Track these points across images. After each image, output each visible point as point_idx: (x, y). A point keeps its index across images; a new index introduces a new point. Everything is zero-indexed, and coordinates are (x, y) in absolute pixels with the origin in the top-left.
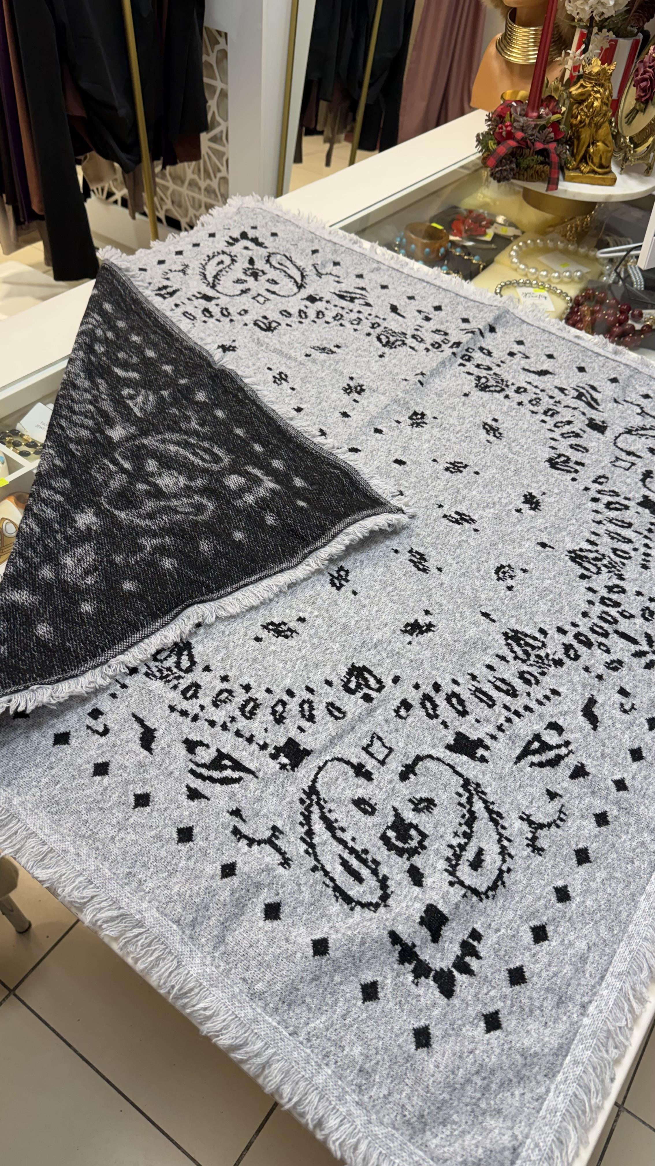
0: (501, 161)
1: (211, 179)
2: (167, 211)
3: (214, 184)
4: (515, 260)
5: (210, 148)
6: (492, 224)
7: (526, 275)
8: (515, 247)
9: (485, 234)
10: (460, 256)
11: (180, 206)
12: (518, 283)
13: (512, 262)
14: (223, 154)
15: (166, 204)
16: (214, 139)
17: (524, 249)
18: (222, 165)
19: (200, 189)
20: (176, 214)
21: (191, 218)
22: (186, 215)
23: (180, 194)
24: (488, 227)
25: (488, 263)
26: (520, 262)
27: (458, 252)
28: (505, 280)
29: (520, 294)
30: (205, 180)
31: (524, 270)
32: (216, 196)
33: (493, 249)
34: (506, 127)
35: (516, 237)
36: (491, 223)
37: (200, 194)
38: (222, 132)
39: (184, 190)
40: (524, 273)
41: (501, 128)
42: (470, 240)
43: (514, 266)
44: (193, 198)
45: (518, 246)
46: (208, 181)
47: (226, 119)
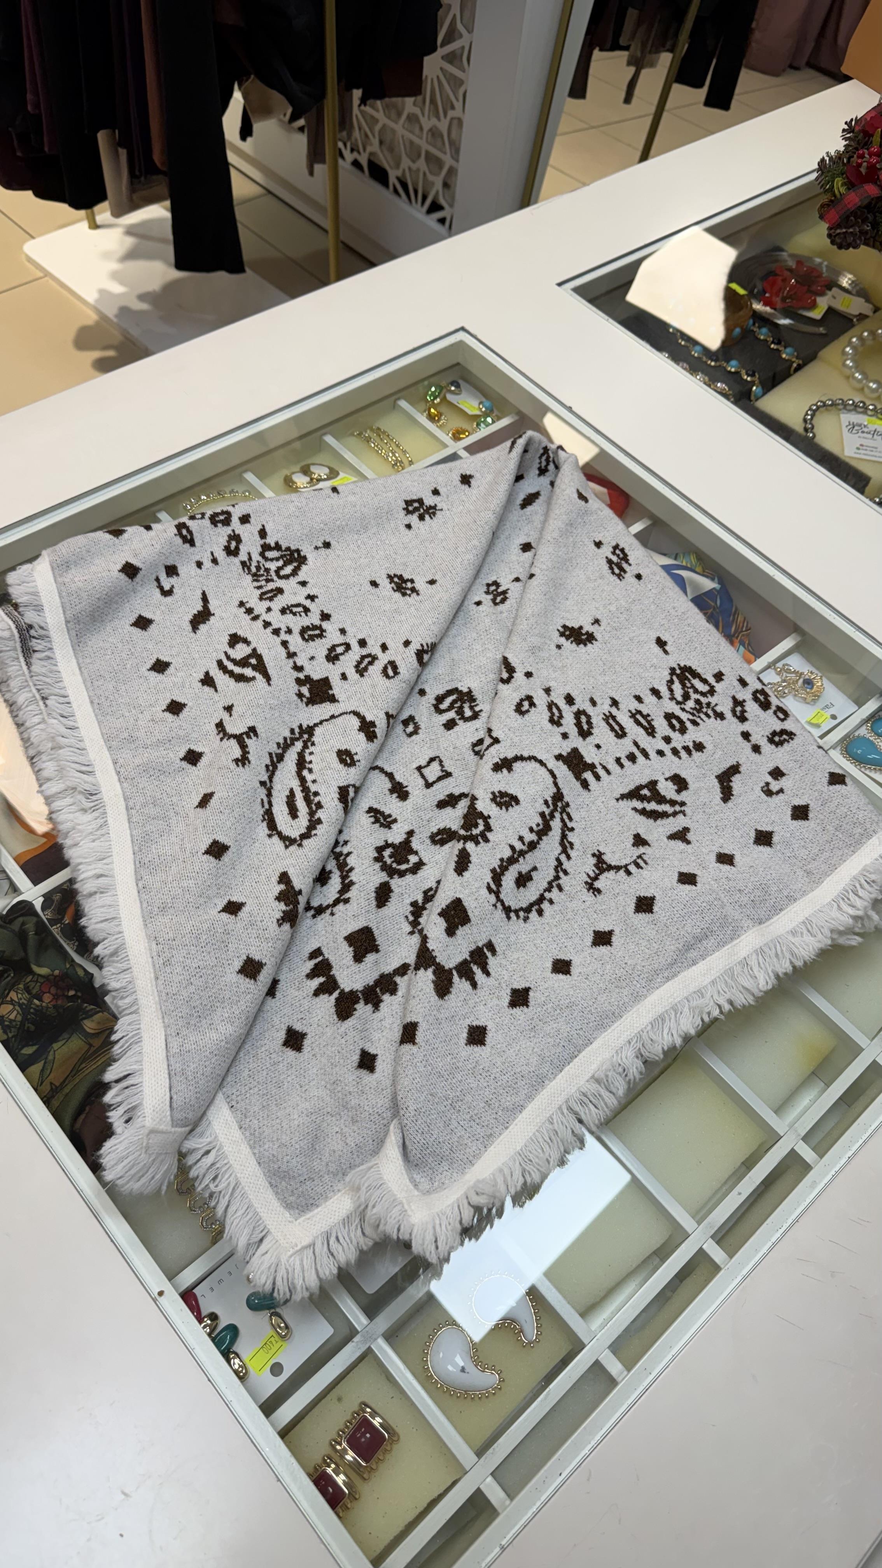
0: (848, 217)
1: (439, 119)
2: (371, 154)
3: (443, 126)
4: (848, 362)
5: (441, 69)
6: (830, 288)
7: (862, 390)
8: (854, 340)
9: (813, 306)
10: (765, 341)
11: (391, 149)
12: (845, 405)
13: (844, 365)
14: (461, 82)
15: (371, 145)
16: (451, 58)
17: (869, 342)
18: (457, 100)
19: (421, 129)
20: (384, 161)
21: (404, 171)
22: (398, 166)
23: (393, 131)
24: (822, 294)
25: (807, 359)
26: (857, 367)
27: (763, 334)
28: (824, 399)
29: (845, 423)
30: (429, 119)
31: (860, 381)
32: (444, 144)
33: (822, 334)
34: (870, 155)
35: (862, 317)
36: (832, 284)
37: (421, 138)
38: (463, 48)
39: (399, 128)
40: (859, 386)
41: (862, 156)
42: (787, 314)
43: (847, 372)
44: (411, 143)
45: (861, 338)
46: (434, 121)
47: (470, 31)
